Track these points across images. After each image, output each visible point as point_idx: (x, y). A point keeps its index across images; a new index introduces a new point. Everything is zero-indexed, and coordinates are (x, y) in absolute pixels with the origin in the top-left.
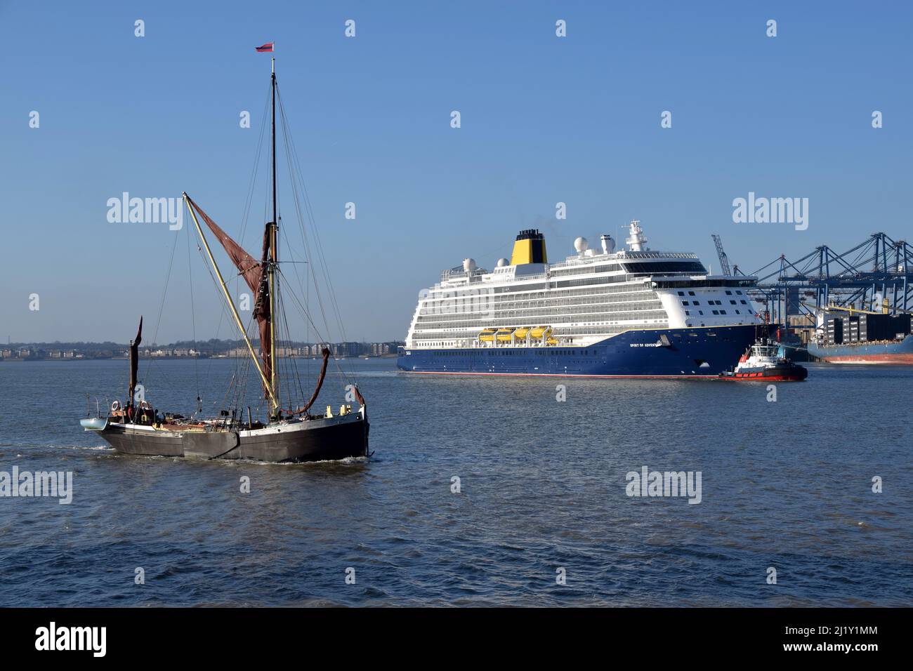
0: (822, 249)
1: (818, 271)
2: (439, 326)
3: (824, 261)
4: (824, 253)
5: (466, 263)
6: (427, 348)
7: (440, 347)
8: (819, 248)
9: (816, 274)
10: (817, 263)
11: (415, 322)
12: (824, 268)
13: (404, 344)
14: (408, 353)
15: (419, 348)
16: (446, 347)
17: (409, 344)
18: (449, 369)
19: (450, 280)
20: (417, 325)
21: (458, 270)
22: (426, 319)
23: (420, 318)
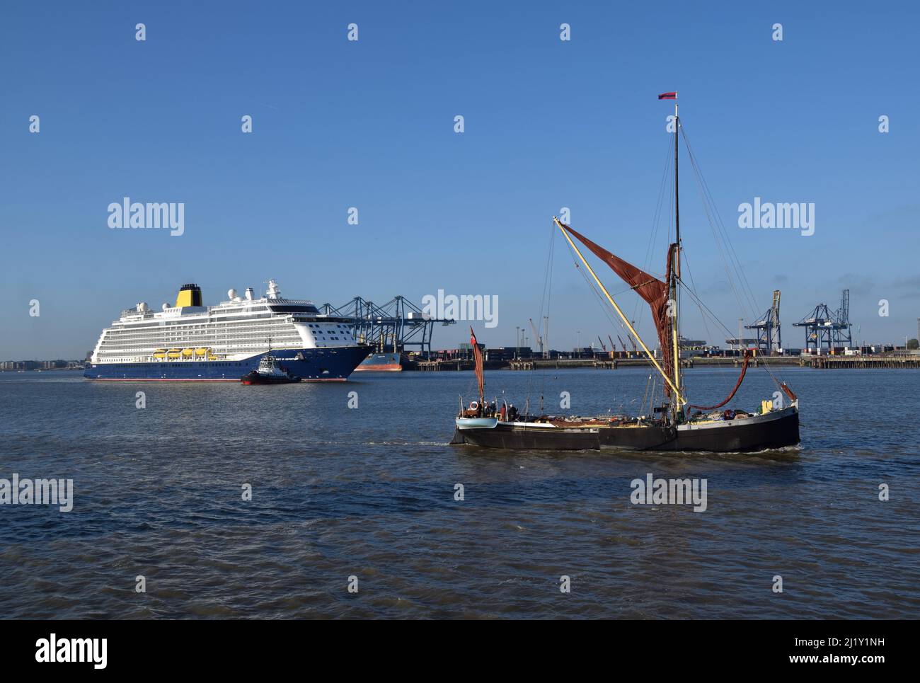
0: (357, 299)
1: (355, 313)
2: (120, 348)
3: (359, 307)
4: (359, 302)
5: (140, 307)
6: (109, 362)
7: (120, 362)
8: (356, 298)
10: (354, 308)
11: (100, 344)
12: (359, 311)
13: (90, 360)
14: (94, 366)
15: (102, 362)
16: (124, 362)
17: (94, 360)
18: (127, 377)
19: (128, 317)
20: (101, 348)
21: (134, 310)
22: (109, 343)
23: (104, 342)
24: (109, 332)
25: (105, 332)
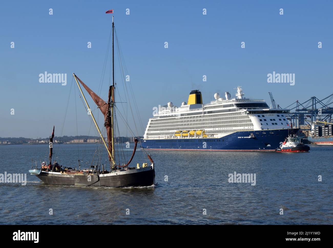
0: (313, 98)
1: (312, 107)
2: (158, 130)
3: (314, 103)
5: (169, 104)
6: (153, 139)
7: (158, 139)
9: (311, 108)
10: (311, 104)
11: (147, 128)
12: (314, 106)
13: (143, 137)
14: (145, 141)
15: (149, 139)
16: (160, 139)
17: (145, 137)
18: (162, 148)
20: (148, 130)
22: (152, 127)
23: (150, 127)
24: (152, 120)
25: (150, 120)
